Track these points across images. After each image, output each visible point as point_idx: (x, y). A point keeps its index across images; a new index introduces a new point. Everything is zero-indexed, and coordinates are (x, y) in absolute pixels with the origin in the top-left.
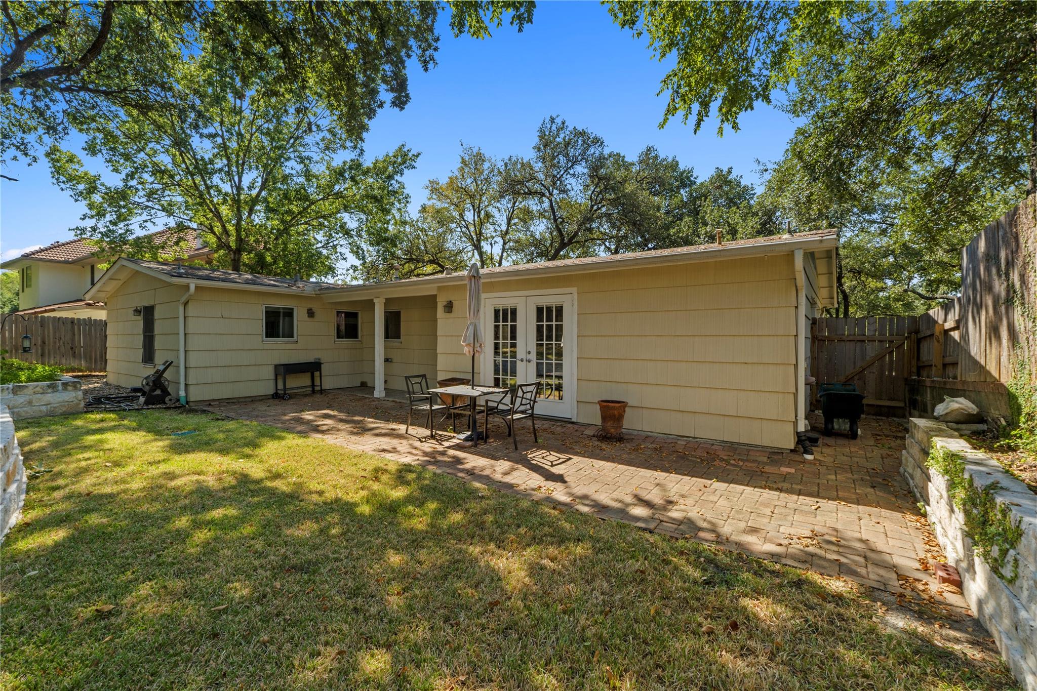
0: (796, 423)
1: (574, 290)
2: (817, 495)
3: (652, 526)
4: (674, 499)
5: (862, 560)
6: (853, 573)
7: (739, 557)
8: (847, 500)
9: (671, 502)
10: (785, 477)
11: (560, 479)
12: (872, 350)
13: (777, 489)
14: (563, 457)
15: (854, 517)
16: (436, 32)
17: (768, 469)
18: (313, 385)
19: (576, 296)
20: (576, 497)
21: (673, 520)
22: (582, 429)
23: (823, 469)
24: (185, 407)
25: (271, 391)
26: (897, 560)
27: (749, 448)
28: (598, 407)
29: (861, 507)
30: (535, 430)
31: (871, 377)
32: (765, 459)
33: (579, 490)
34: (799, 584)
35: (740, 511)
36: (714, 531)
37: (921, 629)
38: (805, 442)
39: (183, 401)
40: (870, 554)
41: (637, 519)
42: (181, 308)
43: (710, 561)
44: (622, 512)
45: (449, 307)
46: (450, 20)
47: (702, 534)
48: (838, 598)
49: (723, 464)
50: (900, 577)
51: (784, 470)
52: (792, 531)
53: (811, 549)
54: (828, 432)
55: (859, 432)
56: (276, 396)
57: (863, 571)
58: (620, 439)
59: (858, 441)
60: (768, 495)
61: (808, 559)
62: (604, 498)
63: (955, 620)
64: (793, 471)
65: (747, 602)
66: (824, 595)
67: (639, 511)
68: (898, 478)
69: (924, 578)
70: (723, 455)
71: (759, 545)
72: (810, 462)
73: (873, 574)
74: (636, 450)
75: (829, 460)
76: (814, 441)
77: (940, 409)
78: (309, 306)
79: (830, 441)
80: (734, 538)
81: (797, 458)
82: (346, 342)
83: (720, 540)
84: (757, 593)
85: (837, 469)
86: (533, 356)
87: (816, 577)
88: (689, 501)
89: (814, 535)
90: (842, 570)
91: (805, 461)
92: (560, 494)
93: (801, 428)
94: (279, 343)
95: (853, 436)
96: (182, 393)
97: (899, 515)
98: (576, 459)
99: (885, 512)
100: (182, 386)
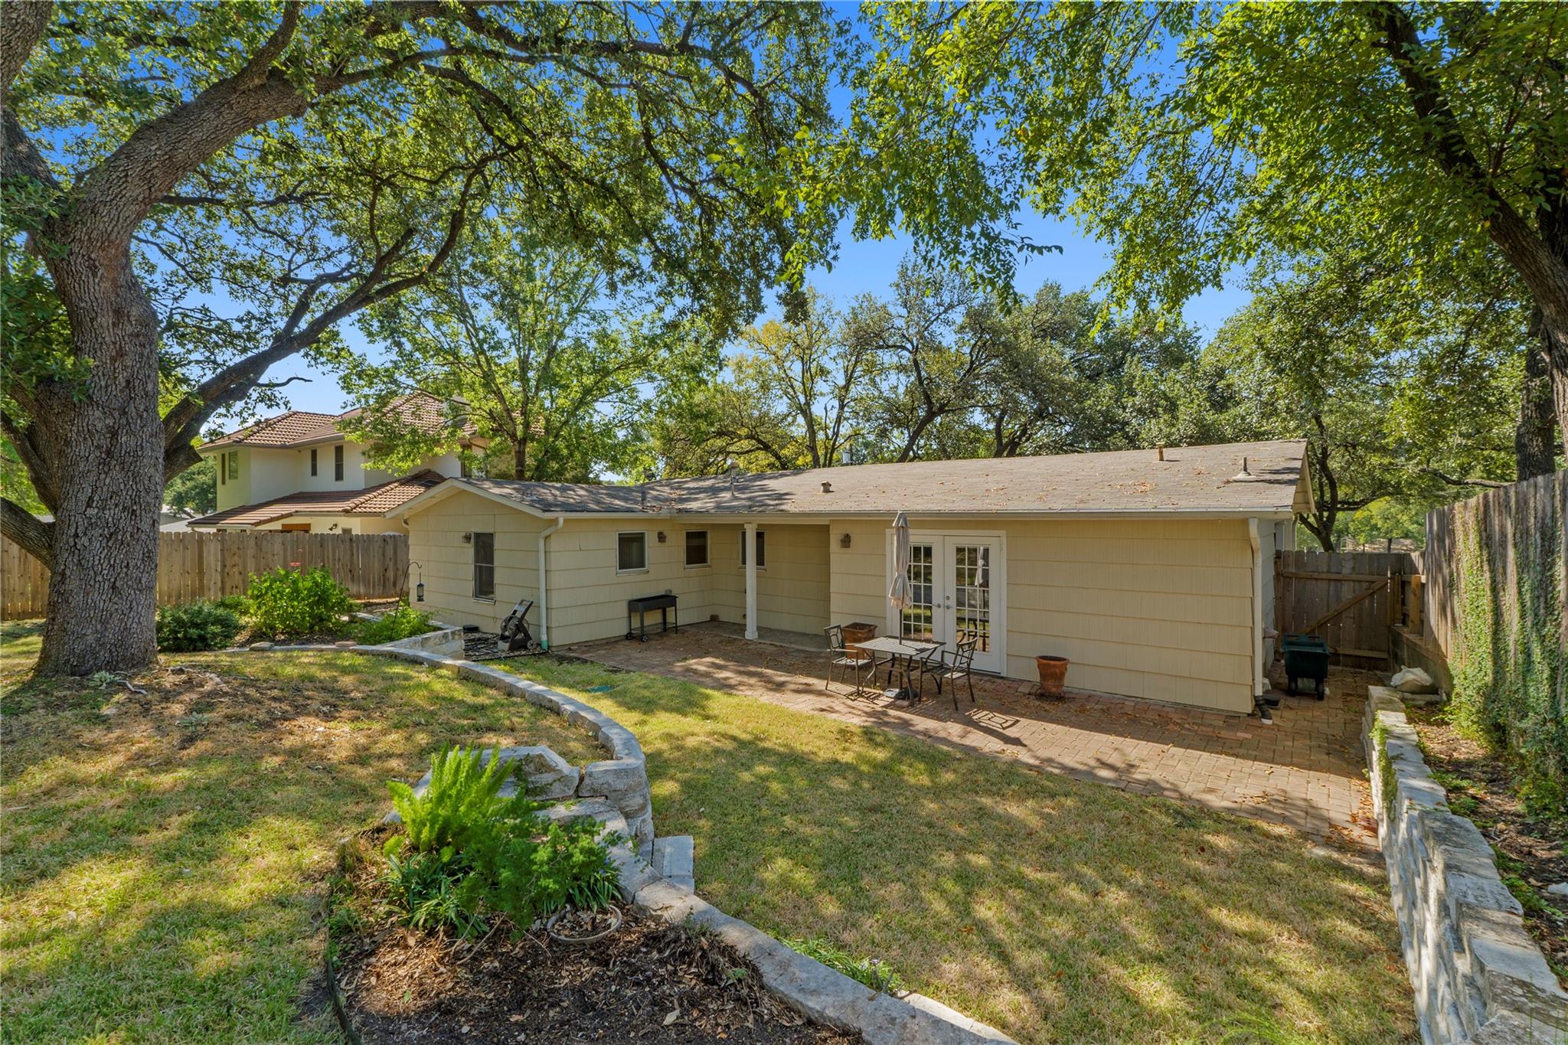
0: (1253, 687)
1: (1003, 533)
2: (1272, 761)
3: (1122, 785)
4: (1136, 763)
5: (1303, 814)
6: (1293, 823)
7: (1201, 810)
8: (1300, 766)
9: (1132, 766)
10: (1241, 743)
11: (1017, 742)
12: (1347, 592)
13: (1233, 755)
14: (1011, 719)
15: (1304, 782)
16: (836, 241)
17: (1224, 734)
18: (665, 622)
19: (1004, 540)
20: (1043, 761)
21: (1139, 782)
22: (1015, 685)
23: (1280, 735)
24: (545, 653)
25: (624, 631)
26: (1333, 815)
27: (1204, 711)
28: (1036, 663)
29: (1312, 773)
30: (971, 686)
31: (1347, 624)
32: (1221, 723)
33: (1044, 754)
34: (1249, 829)
35: (1199, 775)
36: (1176, 791)
37: (1335, 855)
38: (1264, 706)
39: (545, 646)
40: (1311, 811)
41: (1108, 780)
42: (542, 543)
43: (1178, 813)
44: (1090, 774)
45: (846, 541)
46: (852, 227)
47: (1166, 793)
48: (1280, 838)
49: (1177, 728)
50: (1331, 825)
51: (1241, 735)
52: (1246, 792)
53: (1261, 806)
54: (1292, 692)
55: (1327, 691)
56: (629, 637)
57: (1302, 822)
58: (1060, 698)
59: (1324, 703)
60: (1224, 760)
61: (1258, 813)
62: (1069, 761)
63: (1363, 852)
64: (1249, 736)
65: (1209, 838)
66: (1267, 835)
67: (1104, 773)
68: (1356, 745)
69: (1350, 826)
70: (1176, 718)
71: (1215, 801)
72: (1268, 727)
73: (1309, 824)
74: (1083, 711)
75: (1288, 725)
76: (1274, 704)
77: (1397, 679)
78: (661, 529)
79: (1293, 702)
80: (1194, 796)
81: (1254, 722)
82: (695, 569)
83: (1182, 797)
84: (1217, 832)
85: (1295, 734)
86: (953, 602)
87: (1265, 826)
88: (1151, 765)
89: (1265, 795)
90: (1284, 820)
91: (1262, 727)
92: (1024, 756)
93: (1259, 692)
94: (631, 575)
95: (1320, 696)
96: (544, 638)
97: (1345, 780)
98: (1024, 721)
99: (1333, 777)
100: (544, 630)
